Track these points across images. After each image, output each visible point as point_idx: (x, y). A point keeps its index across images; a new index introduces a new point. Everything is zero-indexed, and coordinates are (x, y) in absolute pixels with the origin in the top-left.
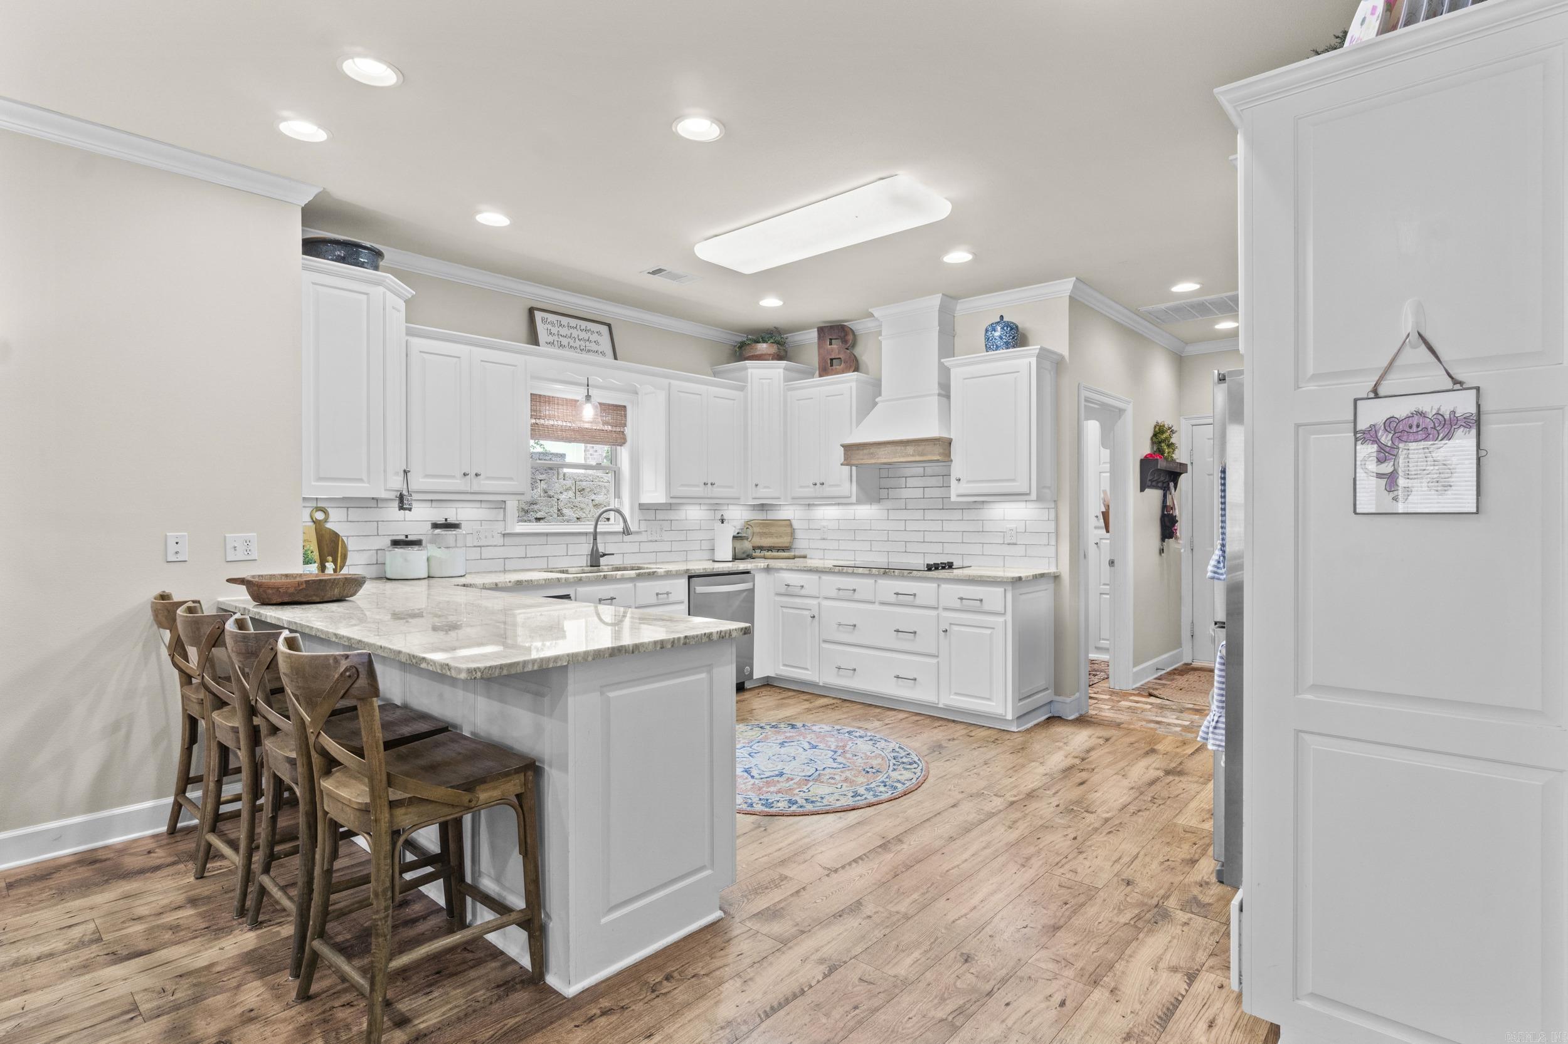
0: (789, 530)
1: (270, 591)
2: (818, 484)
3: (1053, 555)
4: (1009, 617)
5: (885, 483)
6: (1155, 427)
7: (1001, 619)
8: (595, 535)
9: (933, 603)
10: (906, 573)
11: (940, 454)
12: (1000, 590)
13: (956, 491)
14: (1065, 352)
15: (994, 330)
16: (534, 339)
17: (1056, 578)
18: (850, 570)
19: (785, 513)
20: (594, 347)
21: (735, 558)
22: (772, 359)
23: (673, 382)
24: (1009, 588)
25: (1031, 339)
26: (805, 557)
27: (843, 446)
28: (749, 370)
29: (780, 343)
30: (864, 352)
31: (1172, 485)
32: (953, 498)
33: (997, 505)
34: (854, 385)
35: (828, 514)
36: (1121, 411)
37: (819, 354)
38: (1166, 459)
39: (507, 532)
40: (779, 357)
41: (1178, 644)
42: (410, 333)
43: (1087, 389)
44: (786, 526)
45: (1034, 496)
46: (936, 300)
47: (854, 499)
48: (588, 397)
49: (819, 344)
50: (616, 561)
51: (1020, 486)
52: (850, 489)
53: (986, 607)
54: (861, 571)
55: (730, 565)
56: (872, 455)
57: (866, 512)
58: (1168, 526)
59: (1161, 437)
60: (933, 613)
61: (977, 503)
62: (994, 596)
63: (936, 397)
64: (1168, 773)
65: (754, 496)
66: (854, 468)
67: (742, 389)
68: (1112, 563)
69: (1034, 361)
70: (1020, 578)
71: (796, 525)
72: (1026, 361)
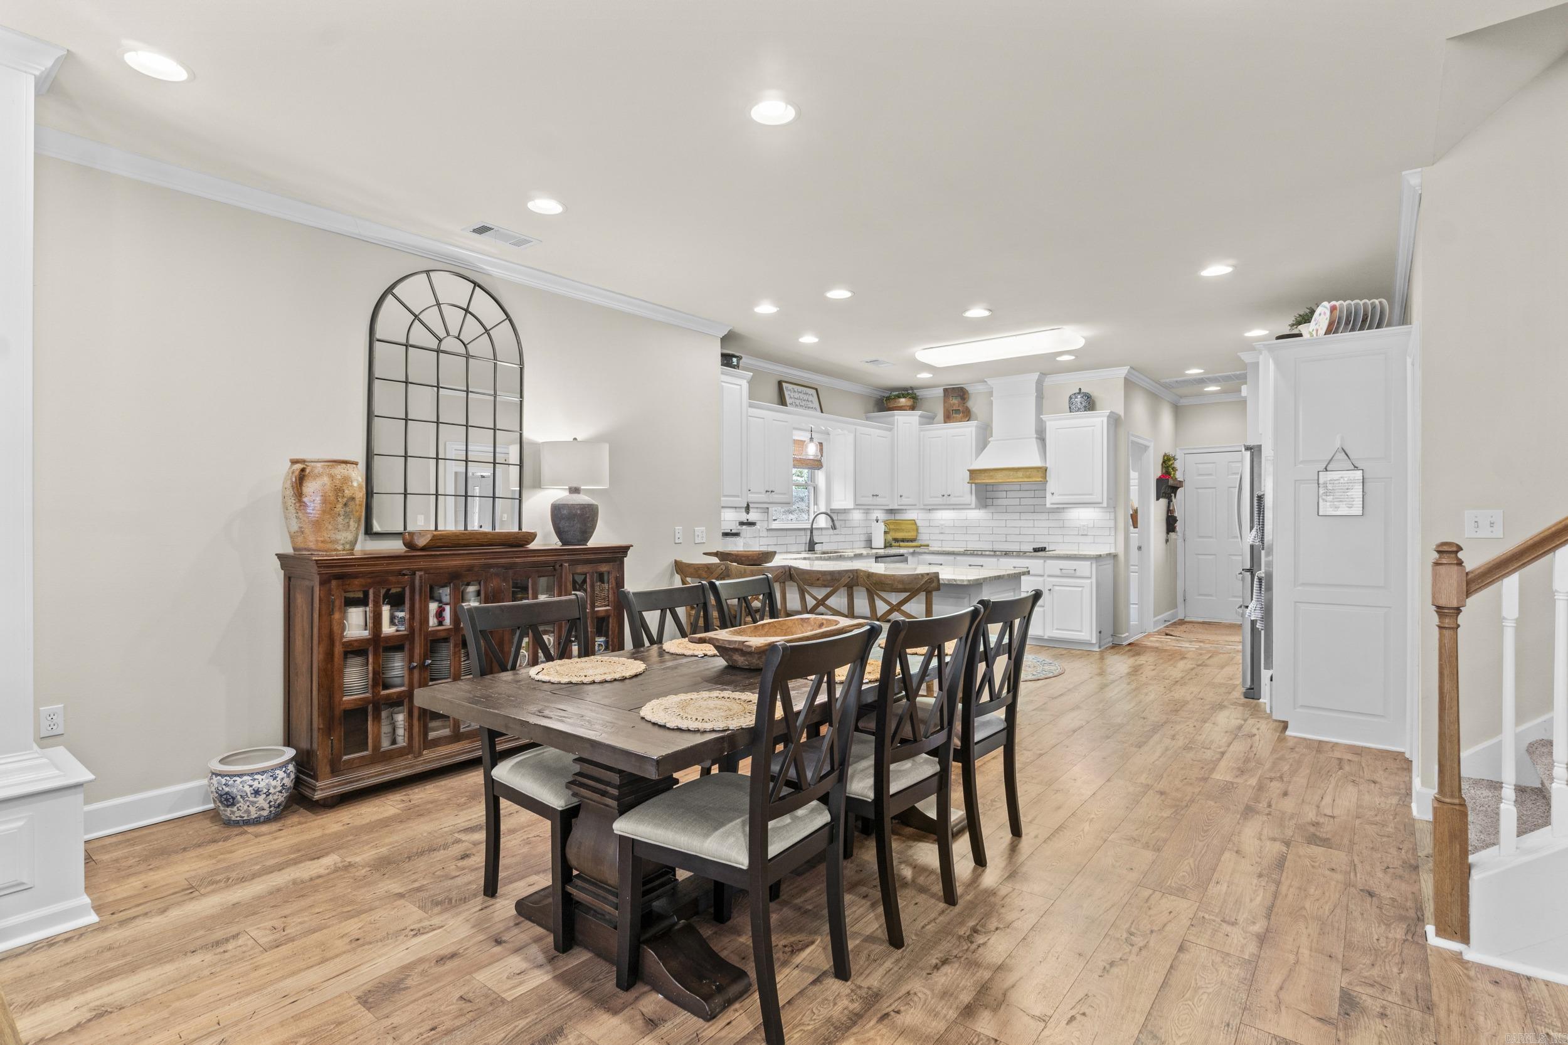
0: (914, 527)
1: (743, 559)
2: (946, 496)
3: (1113, 541)
4: (1094, 580)
5: (989, 494)
6: (1164, 456)
7: (1089, 581)
8: (812, 530)
9: (1041, 572)
10: (1020, 554)
11: (1041, 477)
12: (1088, 563)
13: (1049, 501)
14: (1122, 413)
15: (1076, 398)
16: (782, 401)
17: (1115, 556)
18: (980, 553)
19: (911, 515)
20: (810, 405)
21: (885, 547)
22: (909, 410)
23: (858, 427)
24: (1094, 562)
25: (1098, 404)
26: (928, 546)
27: (968, 470)
28: (896, 417)
29: (915, 398)
30: (975, 405)
31: (1173, 495)
32: (1048, 505)
33: (1072, 510)
34: (974, 429)
35: (945, 516)
36: (1146, 448)
37: (944, 407)
38: (1172, 478)
39: (770, 528)
40: (913, 408)
41: (1175, 606)
42: (751, 406)
43: (1133, 435)
44: (912, 524)
45: (1105, 505)
46: (1035, 376)
47: (973, 506)
48: (811, 439)
49: (944, 400)
50: (825, 548)
51: (1096, 498)
52: (972, 499)
53: (1078, 574)
54: (987, 553)
55: (882, 551)
56: (991, 477)
57: (976, 515)
58: (1171, 523)
59: (1167, 463)
60: (1041, 579)
61: (1059, 509)
62: (1084, 567)
63: (1034, 440)
64: (1198, 666)
65: (899, 503)
66: (973, 485)
67: (890, 430)
68: (1140, 548)
69: (1105, 420)
70: (1100, 555)
71: (919, 523)
72: (1100, 419)
